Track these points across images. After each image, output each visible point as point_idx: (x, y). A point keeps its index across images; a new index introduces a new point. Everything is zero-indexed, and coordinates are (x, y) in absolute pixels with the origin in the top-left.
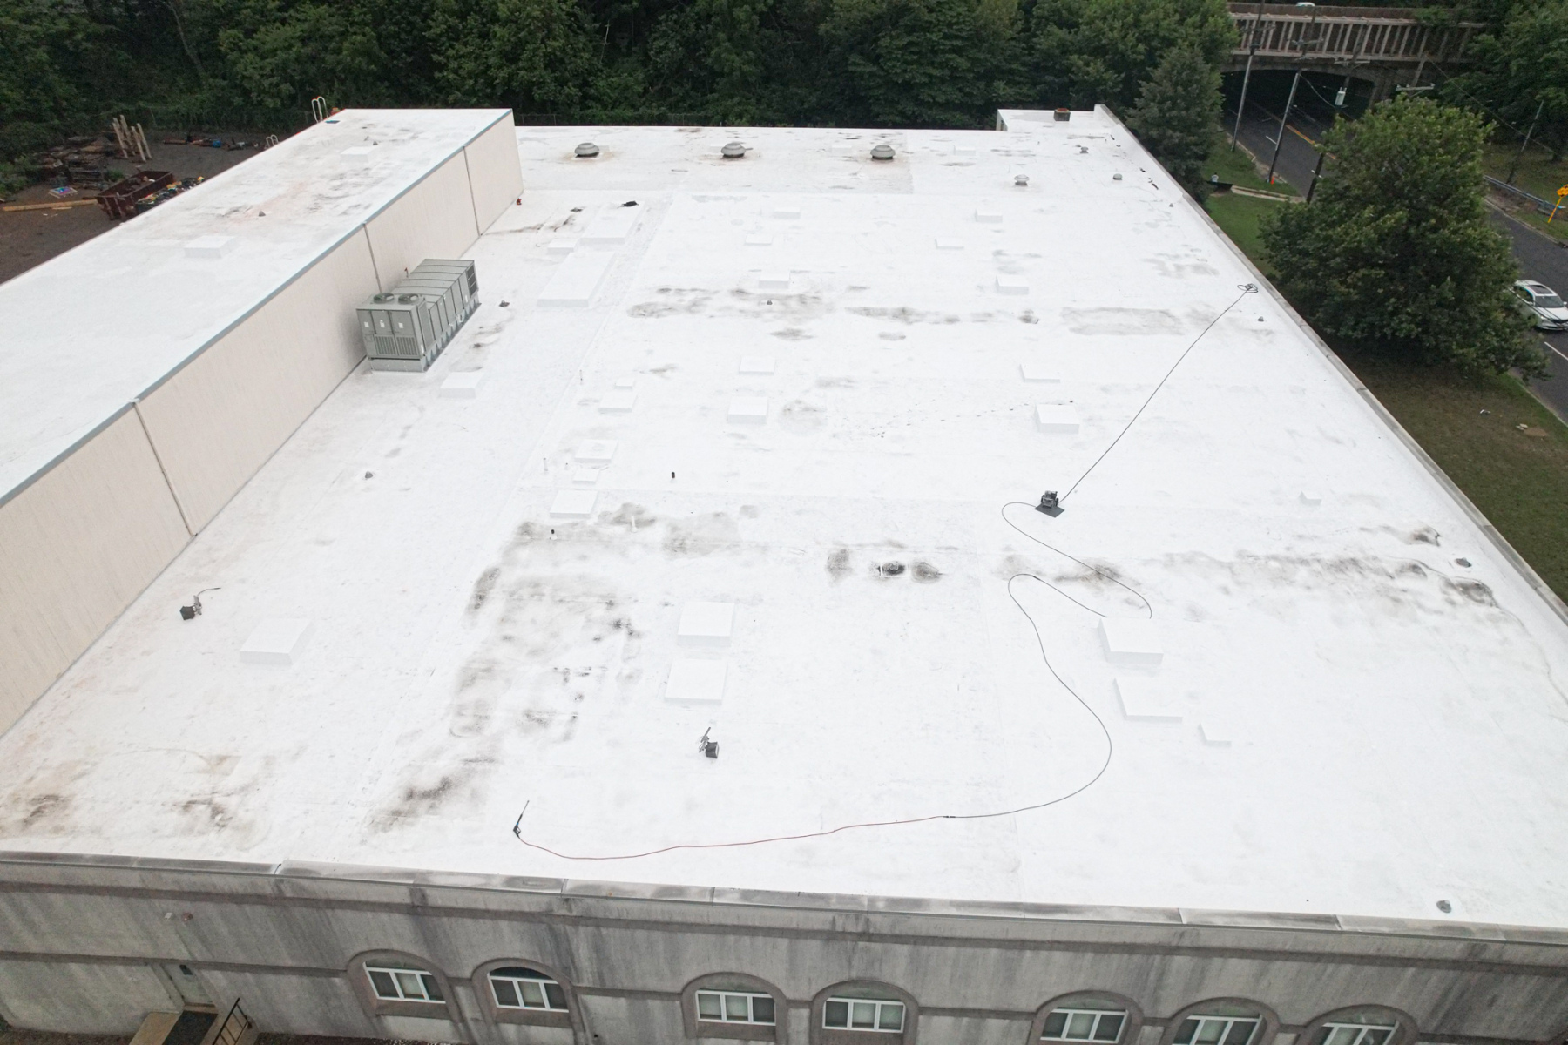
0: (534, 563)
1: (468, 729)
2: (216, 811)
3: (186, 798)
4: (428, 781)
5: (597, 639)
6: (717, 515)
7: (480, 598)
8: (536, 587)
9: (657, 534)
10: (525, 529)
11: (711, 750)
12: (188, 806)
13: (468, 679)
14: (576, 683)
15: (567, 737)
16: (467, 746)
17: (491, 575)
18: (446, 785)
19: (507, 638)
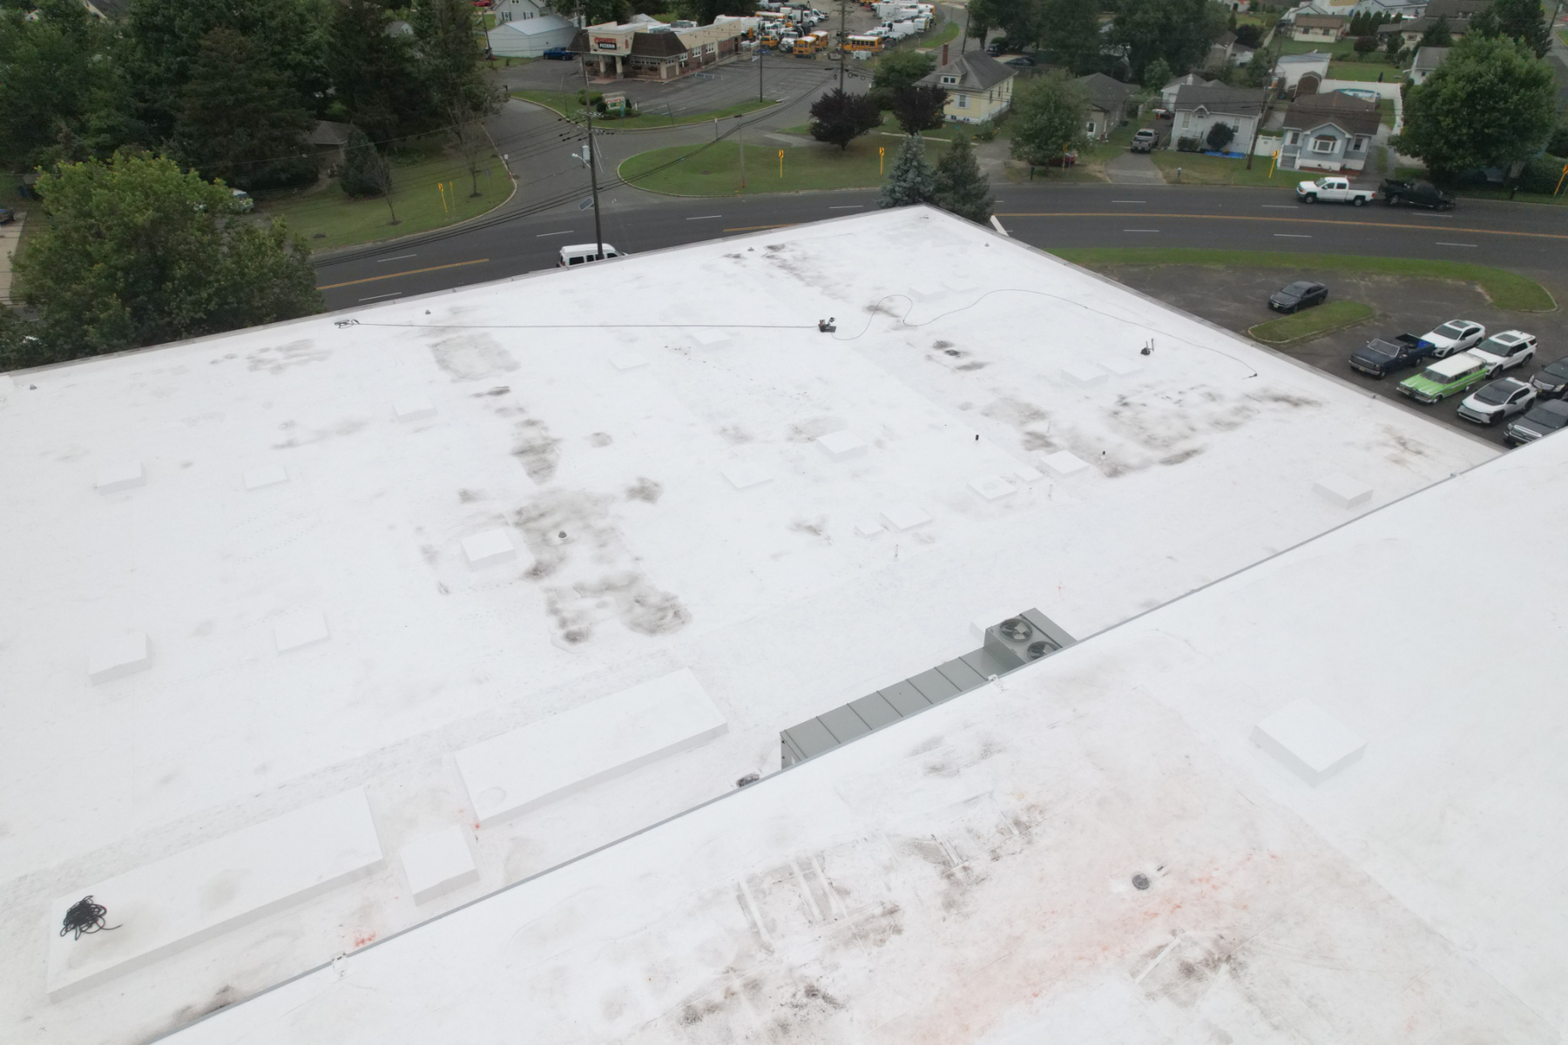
0: (1132, 451)
1: (1248, 409)
2: (1404, 444)
3: (1419, 456)
4: (1284, 405)
5: (1144, 405)
6: (986, 415)
7: (1188, 455)
8: (1149, 441)
9: (1038, 427)
10: (1115, 472)
11: (1145, 352)
12: (1419, 453)
13: (1231, 426)
14: (1177, 397)
15: (1203, 386)
16: (1256, 405)
17: (1169, 462)
18: (1277, 399)
19: (1193, 429)
